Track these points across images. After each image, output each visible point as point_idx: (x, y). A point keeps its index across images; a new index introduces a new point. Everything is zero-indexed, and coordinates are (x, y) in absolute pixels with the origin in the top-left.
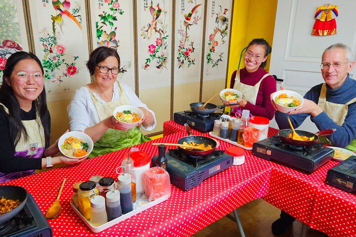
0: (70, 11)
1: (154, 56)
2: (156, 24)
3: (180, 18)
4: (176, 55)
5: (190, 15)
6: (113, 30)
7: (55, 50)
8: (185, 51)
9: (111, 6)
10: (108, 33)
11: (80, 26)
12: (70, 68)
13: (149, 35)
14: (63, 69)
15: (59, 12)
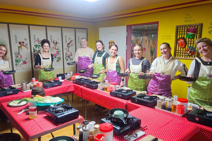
0: (24, 45)
1: (56, 57)
2: (56, 47)
3: (65, 45)
4: (65, 57)
5: (69, 43)
6: (39, 49)
7: (19, 56)
8: (68, 55)
9: (38, 42)
10: (37, 50)
11: (28, 49)
12: (24, 62)
13: (53, 51)
14: (22, 62)
15: (21, 45)
